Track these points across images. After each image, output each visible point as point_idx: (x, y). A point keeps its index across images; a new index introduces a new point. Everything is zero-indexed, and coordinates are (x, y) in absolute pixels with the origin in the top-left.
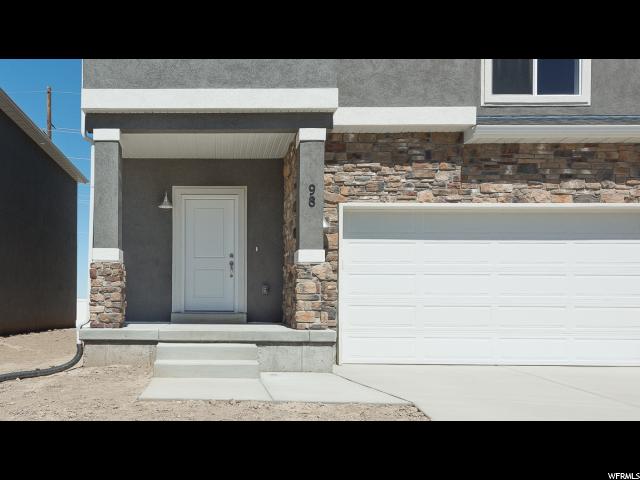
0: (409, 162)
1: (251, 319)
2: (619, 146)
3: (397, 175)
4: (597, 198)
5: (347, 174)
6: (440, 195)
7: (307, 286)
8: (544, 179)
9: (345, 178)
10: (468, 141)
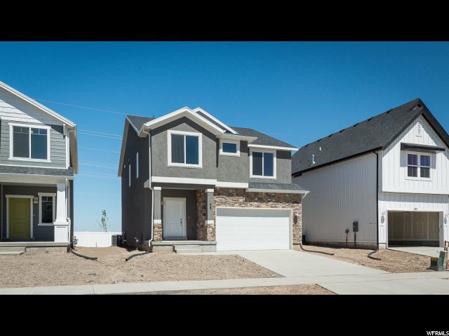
0: (233, 196)
1: (188, 239)
2: (281, 194)
3: (229, 199)
4: (276, 207)
5: (218, 199)
6: (240, 204)
7: (209, 230)
8: (264, 202)
9: (217, 200)
10: (247, 191)
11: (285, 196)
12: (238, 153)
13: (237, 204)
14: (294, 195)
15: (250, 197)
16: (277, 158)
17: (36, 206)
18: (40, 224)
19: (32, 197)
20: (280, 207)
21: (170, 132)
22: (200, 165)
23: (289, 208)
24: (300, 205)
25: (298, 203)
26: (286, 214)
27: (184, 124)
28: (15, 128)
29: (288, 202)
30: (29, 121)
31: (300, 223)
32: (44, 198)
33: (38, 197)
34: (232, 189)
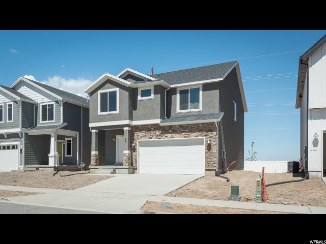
0: (151, 130)
3: (148, 133)
4: (189, 137)
5: (139, 134)
6: (157, 137)
8: (178, 133)
10: (160, 125)
11: (199, 126)
12: (152, 96)
13: (155, 137)
14: (207, 124)
15: (165, 130)
16: (203, 91)
17: (64, 145)
18: (66, 156)
19: (62, 141)
20: (193, 136)
21: (99, 92)
22: (117, 111)
23: (202, 137)
24: (215, 133)
25: (213, 131)
26: (199, 143)
27: (108, 84)
28: (43, 106)
29: (201, 131)
30: (46, 101)
31: (215, 149)
32: (68, 141)
33: (65, 140)
34: (151, 125)
